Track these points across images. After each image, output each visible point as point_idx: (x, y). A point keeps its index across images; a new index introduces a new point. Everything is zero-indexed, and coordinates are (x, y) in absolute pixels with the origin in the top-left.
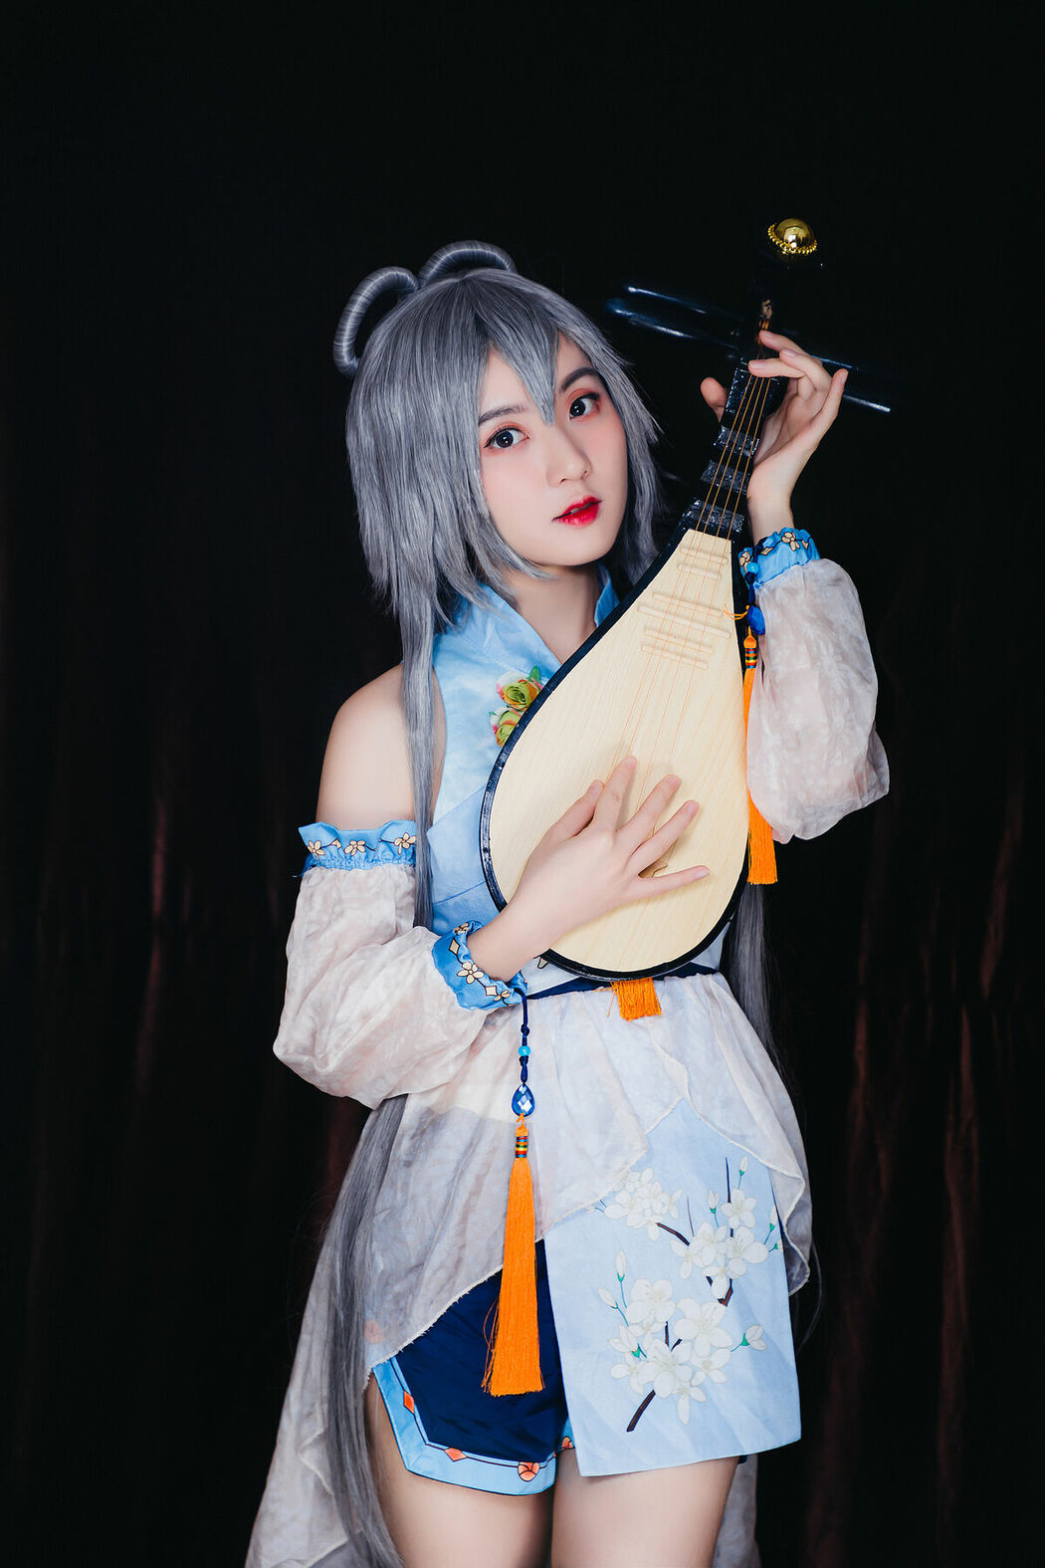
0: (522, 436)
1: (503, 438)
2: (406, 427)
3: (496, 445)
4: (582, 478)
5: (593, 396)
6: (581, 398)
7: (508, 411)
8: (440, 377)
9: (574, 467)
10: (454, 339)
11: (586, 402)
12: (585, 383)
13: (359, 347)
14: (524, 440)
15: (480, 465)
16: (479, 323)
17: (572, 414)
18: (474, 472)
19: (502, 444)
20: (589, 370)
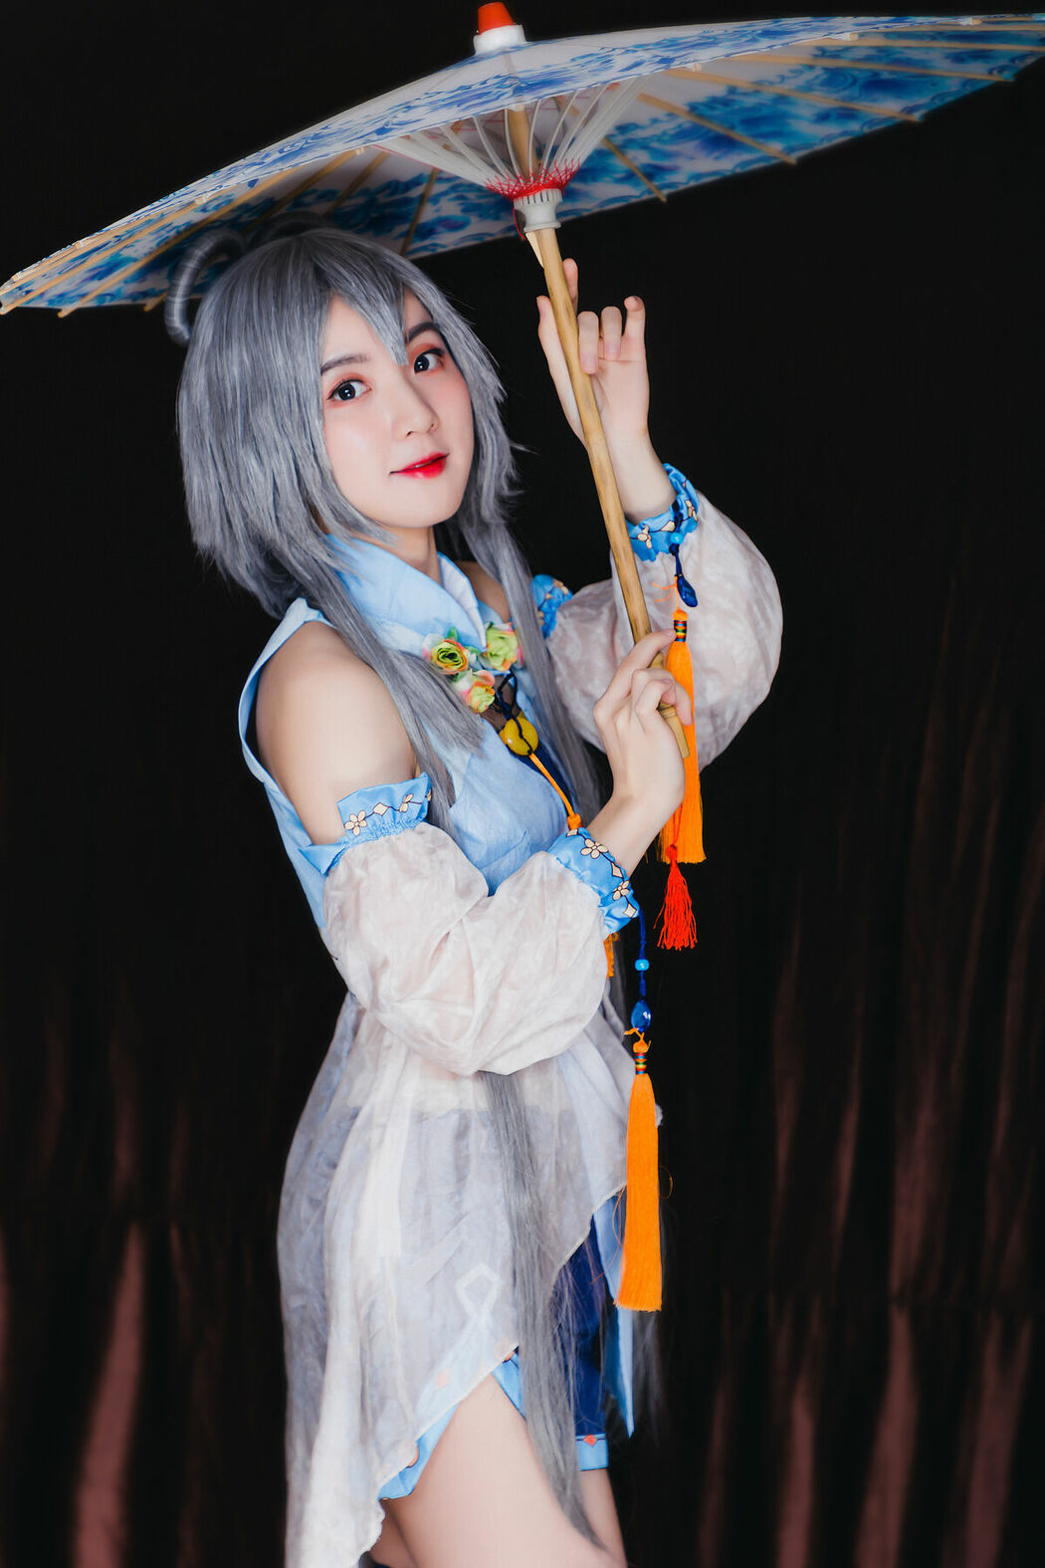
0: (364, 388)
1: (344, 391)
2: (242, 382)
3: (337, 397)
4: (428, 432)
5: (435, 351)
6: (425, 353)
7: (350, 360)
8: (279, 326)
9: (419, 419)
10: (293, 288)
11: (430, 357)
12: (428, 338)
13: (191, 312)
14: (367, 391)
15: (321, 413)
16: (319, 274)
17: (417, 370)
18: (317, 423)
19: (344, 397)
20: (430, 325)
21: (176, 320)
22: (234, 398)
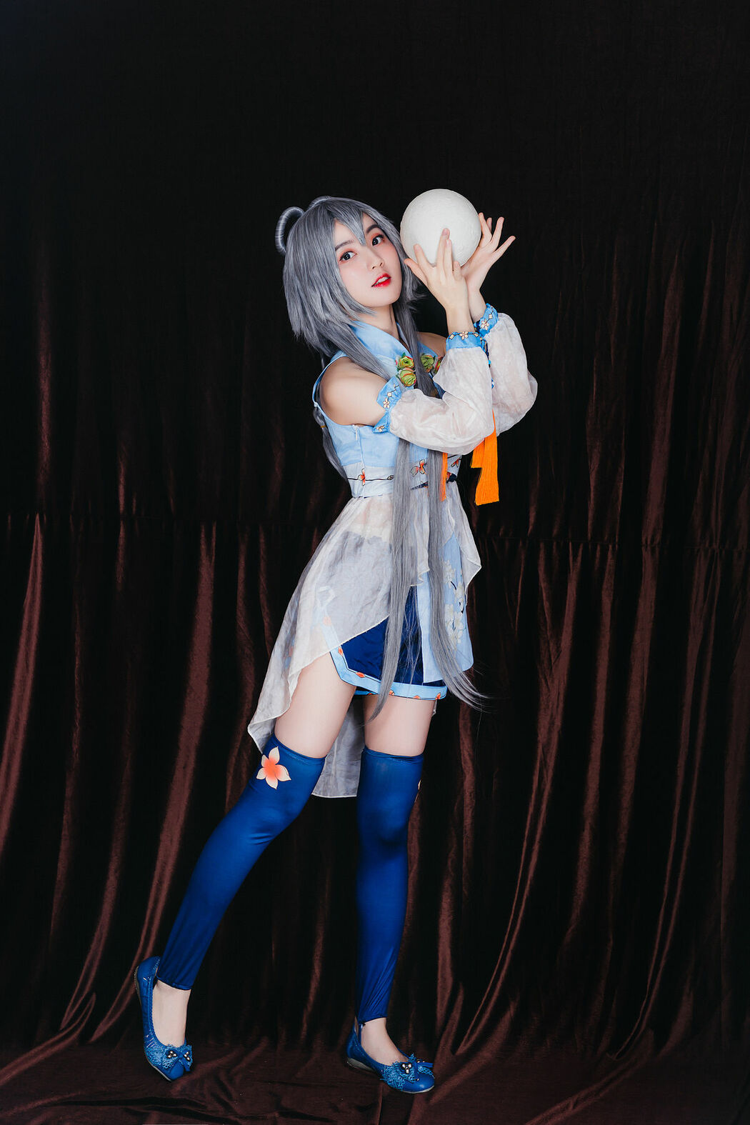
0: (353, 255)
1: (346, 257)
3: (343, 259)
4: (381, 266)
5: (380, 236)
6: (376, 237)
7: (345, 243)
8: (317, 236)
9: (376, 262)
11: (379, 239)
12: (376, 231)
13: (285, 241)
14: (355, 256)
15: (337, 266)
16: (330, 213)
17: (373, 244)
18: (337, 270)
19: (346, 259)
20: (376, 226)
21: (280, 245)
22: (303, 268)
